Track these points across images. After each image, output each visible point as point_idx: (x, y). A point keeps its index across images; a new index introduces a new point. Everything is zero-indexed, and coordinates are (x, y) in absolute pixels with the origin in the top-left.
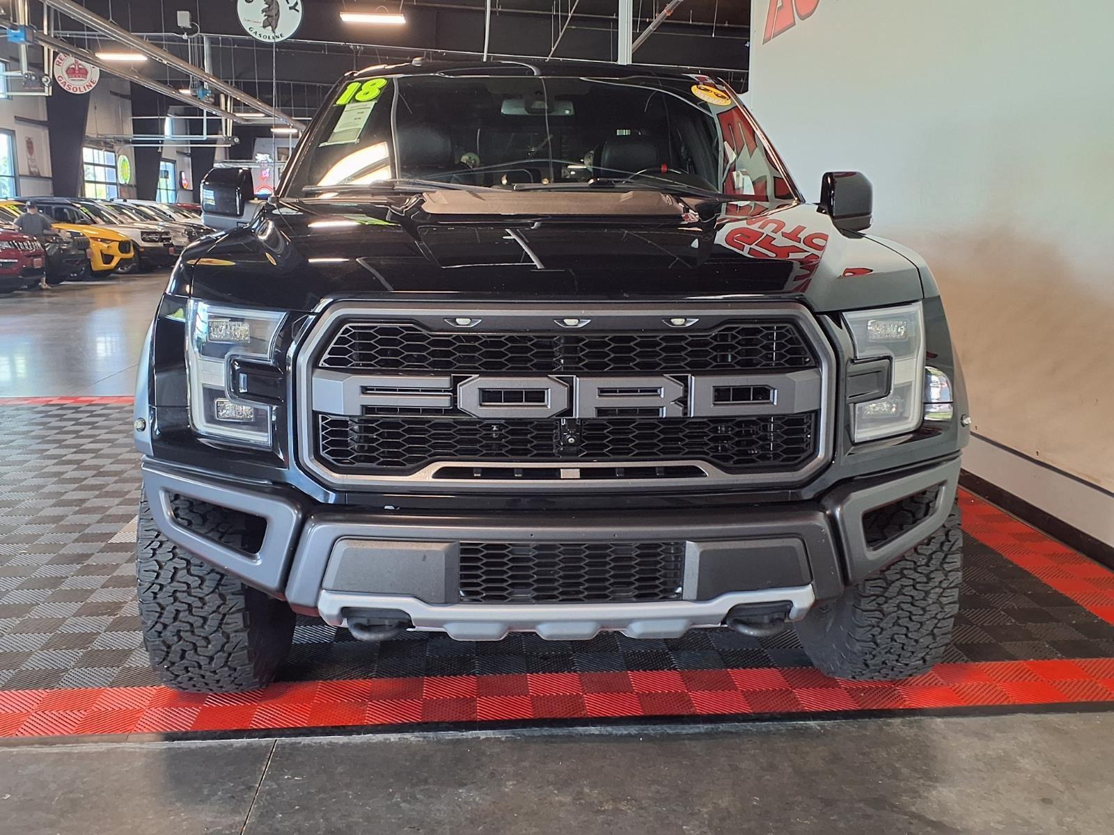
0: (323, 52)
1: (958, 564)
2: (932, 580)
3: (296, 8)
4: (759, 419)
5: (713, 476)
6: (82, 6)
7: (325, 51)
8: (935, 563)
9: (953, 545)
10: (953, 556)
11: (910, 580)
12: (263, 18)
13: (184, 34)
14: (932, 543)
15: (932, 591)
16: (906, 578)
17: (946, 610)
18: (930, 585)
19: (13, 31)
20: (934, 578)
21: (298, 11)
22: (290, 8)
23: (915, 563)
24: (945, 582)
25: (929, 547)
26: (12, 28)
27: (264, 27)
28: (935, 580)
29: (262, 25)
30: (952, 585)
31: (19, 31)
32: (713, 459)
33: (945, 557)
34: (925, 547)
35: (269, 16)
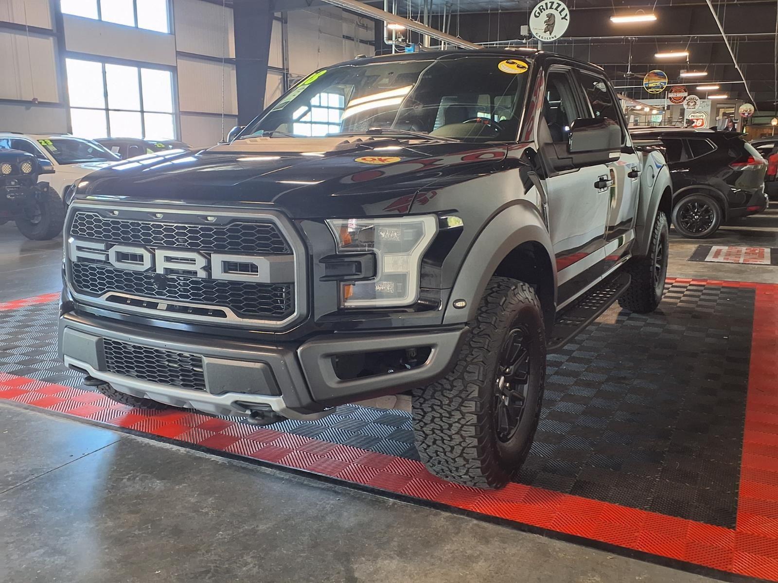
0: (622, 43)
1: (473, 409)
2: (453, 417)
3: (566, 18)
4: (256, 285)
5: (232, 318)
6: (438, 30)
7: (623, 43)
8: (455, 405)
9: (469, 394)
10: (469, 402)
11: (438, 414)
12: (544, 26)
13: (523, 39)
14: (453, 390)
15: (454, 425)
16: (435, 411)
17: (467, 441)
18: (451, 419)
19: (408, 48)
20: (454, 415)
21: (567, 20)
22: (562, 19)
23: (441, 402)
24: (462, 420)
25: (452, 392)
26: (407, 46)
27: (545, 32)
28: (455, 417)
29: (544, 31)
30: (468, 423)
31: (411, 48)
32: (232, 307)
33: (463, 402)
34: (448, 392)
35: (548, 25)
